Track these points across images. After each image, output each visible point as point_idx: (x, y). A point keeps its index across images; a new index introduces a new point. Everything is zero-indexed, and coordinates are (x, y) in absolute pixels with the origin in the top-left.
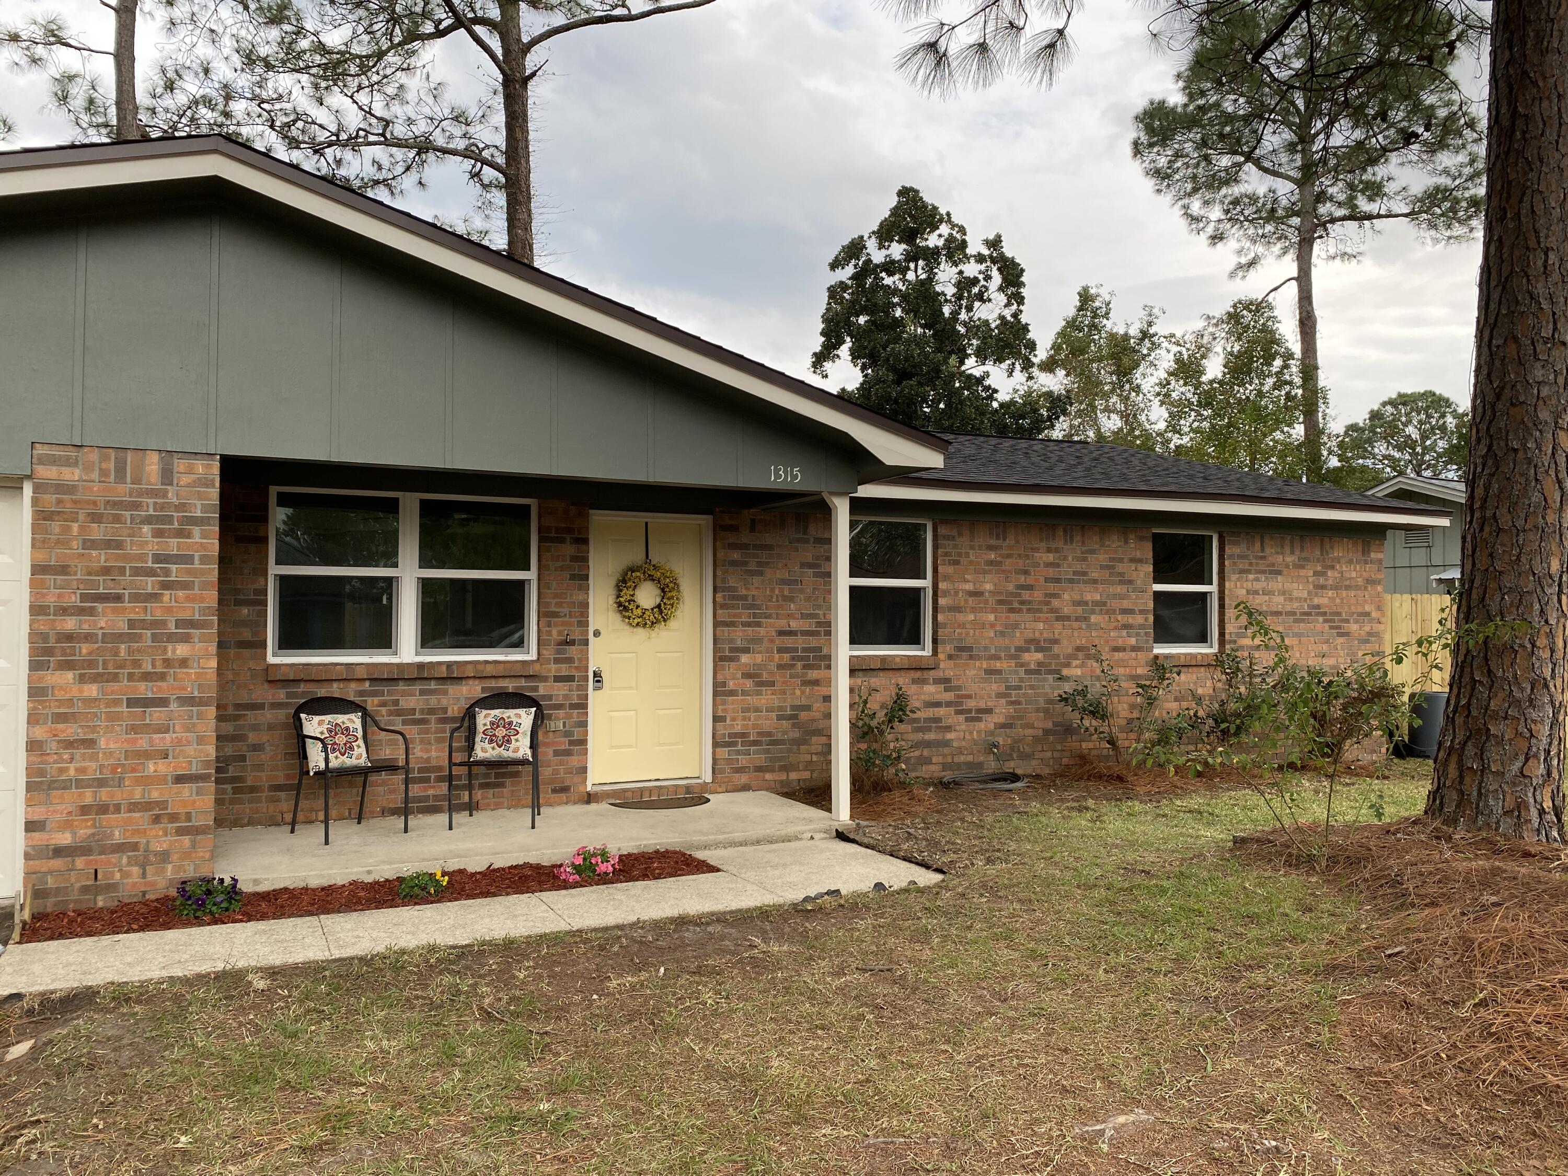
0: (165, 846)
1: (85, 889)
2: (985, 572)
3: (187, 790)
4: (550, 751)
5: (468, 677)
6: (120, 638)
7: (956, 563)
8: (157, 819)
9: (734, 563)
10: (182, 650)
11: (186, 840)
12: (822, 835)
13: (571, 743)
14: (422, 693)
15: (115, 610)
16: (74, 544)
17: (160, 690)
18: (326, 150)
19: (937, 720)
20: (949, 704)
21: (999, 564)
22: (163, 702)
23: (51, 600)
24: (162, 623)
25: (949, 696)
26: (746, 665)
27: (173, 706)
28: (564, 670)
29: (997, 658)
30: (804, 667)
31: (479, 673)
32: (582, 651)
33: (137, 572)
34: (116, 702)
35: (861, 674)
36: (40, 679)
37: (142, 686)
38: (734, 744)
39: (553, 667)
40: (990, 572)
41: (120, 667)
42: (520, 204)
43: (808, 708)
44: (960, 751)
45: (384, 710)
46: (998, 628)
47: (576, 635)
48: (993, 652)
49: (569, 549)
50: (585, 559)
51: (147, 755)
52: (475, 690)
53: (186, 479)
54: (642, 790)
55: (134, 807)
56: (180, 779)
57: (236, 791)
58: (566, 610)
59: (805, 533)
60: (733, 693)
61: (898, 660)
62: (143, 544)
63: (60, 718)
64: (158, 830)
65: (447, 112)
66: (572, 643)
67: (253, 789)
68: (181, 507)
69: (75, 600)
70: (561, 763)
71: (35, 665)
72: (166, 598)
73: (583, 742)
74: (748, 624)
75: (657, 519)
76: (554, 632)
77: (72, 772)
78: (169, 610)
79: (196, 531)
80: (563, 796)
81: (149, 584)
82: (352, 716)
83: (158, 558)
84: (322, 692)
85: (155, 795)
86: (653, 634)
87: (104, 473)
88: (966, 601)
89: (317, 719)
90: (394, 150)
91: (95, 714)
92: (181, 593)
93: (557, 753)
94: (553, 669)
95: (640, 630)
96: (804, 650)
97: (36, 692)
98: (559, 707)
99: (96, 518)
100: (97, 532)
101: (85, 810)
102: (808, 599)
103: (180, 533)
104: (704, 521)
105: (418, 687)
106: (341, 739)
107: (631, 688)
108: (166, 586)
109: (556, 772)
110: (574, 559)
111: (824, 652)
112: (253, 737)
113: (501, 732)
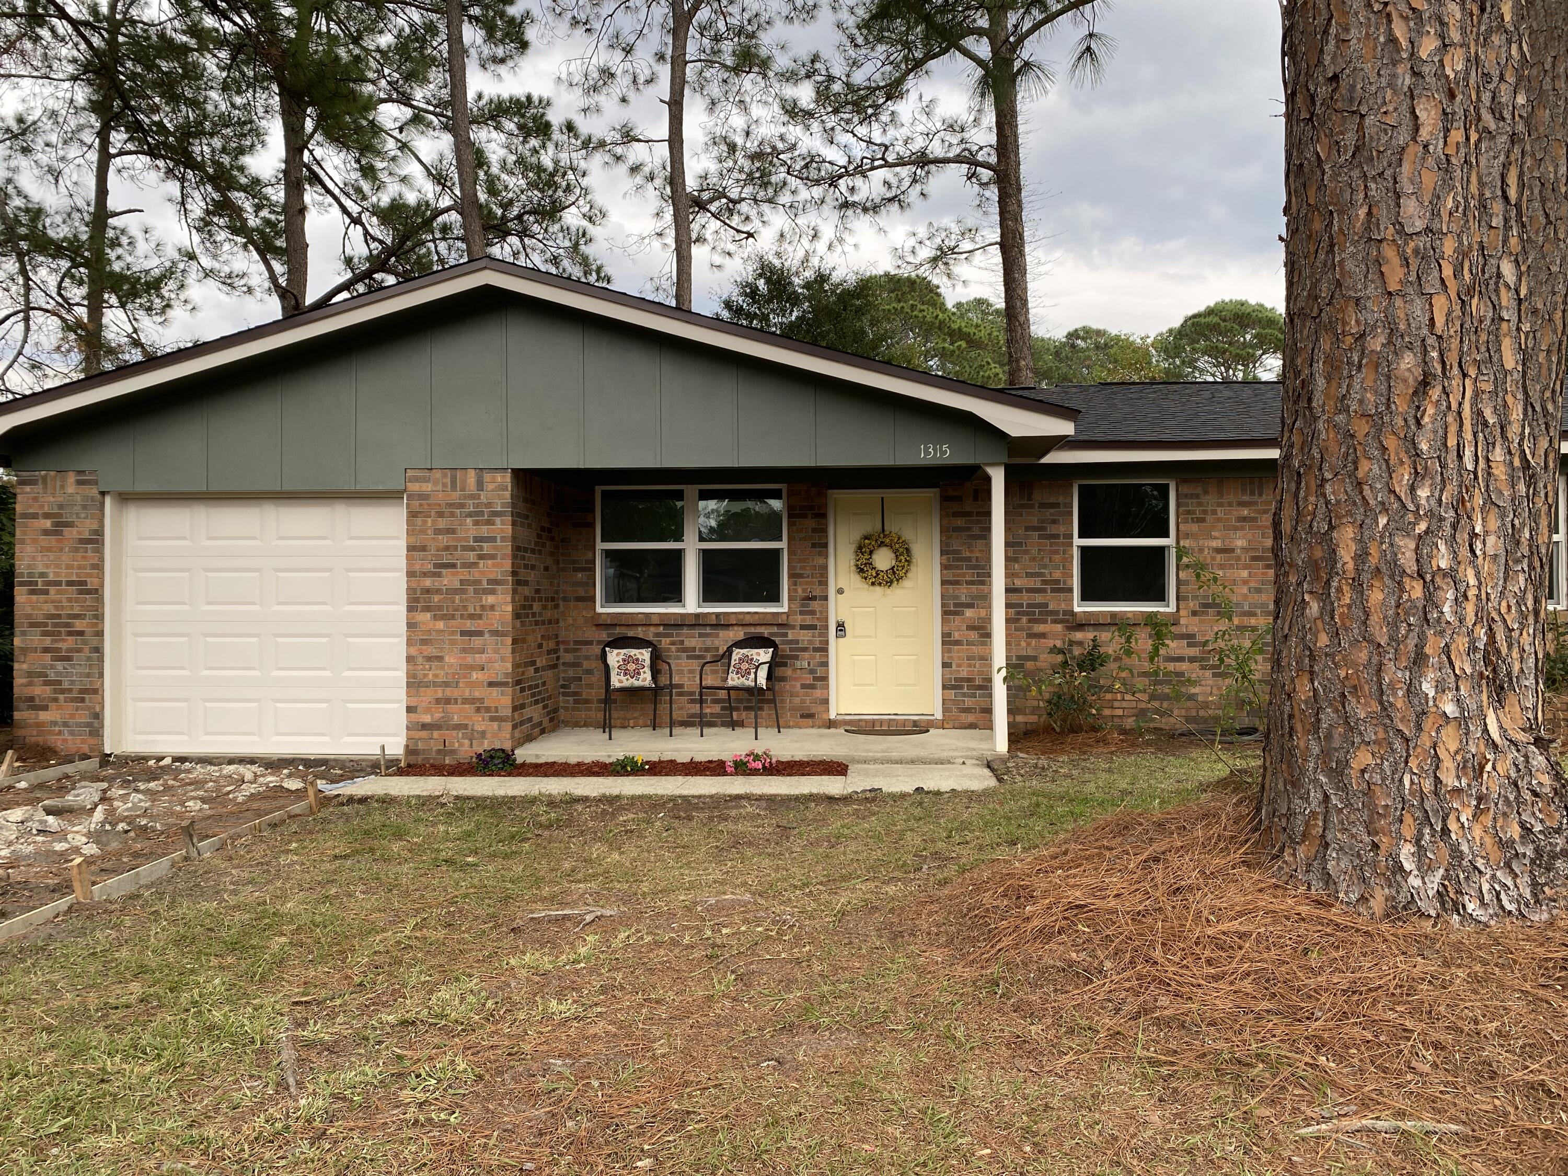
0: (483, 728)
1: (439, 751)
2: (1236, 529)
3: (495, 691)
4: (798, 685)
5: (729, 625)
6: (455, 591)
7: (1202, 520)
8: (478, 710)
9: (956, 529)
10: (490, 599)
11: (495, 725)
12: (974, 762)
13: (815, 679)
14: (701, 635)
15: (453, 574)
16: (429, 532)
17: (479, 625)
18: (841, 181)
19: (1181, 674)
20: (1192, 660)
21: (1254, 519)
22: (480, 633)
23: (417, 568)
24: (479, 582)
25: (1194, 651)
26: (971, 619)
27: (487, 636)
28: (808, 620)
29: (1252, 614)
30: (1030, 621)
31: (740, 622)
32: (822, 605)
33: (465, 548)
34: (453, 633)
35: (1091, 628)
36: (413, 618)
37: (468, 622)
38: (961, 687)
39: (799, 617)
40: (1243, 528)
41: (456, 610)
42: (1010, 196)
43: (1034, 658)
44: (1206, 705)
45: (673, 648)
46: (1252, 585)
47: (818, 592)
48: (1246, 608)
49: (810, 523)
50: (825, 531)
51: (472, 668)
52: (739, 634)
53: (491, 487)
54: (874, 721)
55: (465, 701)
56: (491, 684)
57: (576, 702)
58: (809, 572)
59: (1030, 498)
60: (958, 643)
61: (1130, 615)
62: (467, 530)
63: (424, 642)
64: (478, 717)
65: (939, 125)
66: (814, 598)
67: (587, 701)
68: (489, 505)
69: (430, 567)
70: (807, 695)
71: (410, 609)
72: (481, 565)
73: (825, 679)
75: (890, 494)
76: (800, 590)
77: (430, 677)
78: (482, 573)
79: (498, 520)
80: (810, 721)
81: (471, 556)
82: (643, 651)
83: (476, 539)
84: (631, 633)
85: (477, 694)
86: (888, 591)
87: (444, 485)
88: (1213, 559)
89: (616, 651)
90: (898, 169)
91: (442, 640)
92: (489, 562)
93: (804, 686)
94: (798, 619)
95: (878, 588)
96: (1029, 605)
97: (411, 625)
98: (805, 650)
99: (441, 515)
100: (442, 523)
101: (438, 701)
102: (1033, 559)
103: (489, 522)
104: (931, 494)
105: (697, 632)
106: (631, 667)
107: (870, 637)
108: (481, 557)
109: (803, 701)
110: (814, 530)
111: (1051, 607)
112: (586, 665)
113: (745, 666)
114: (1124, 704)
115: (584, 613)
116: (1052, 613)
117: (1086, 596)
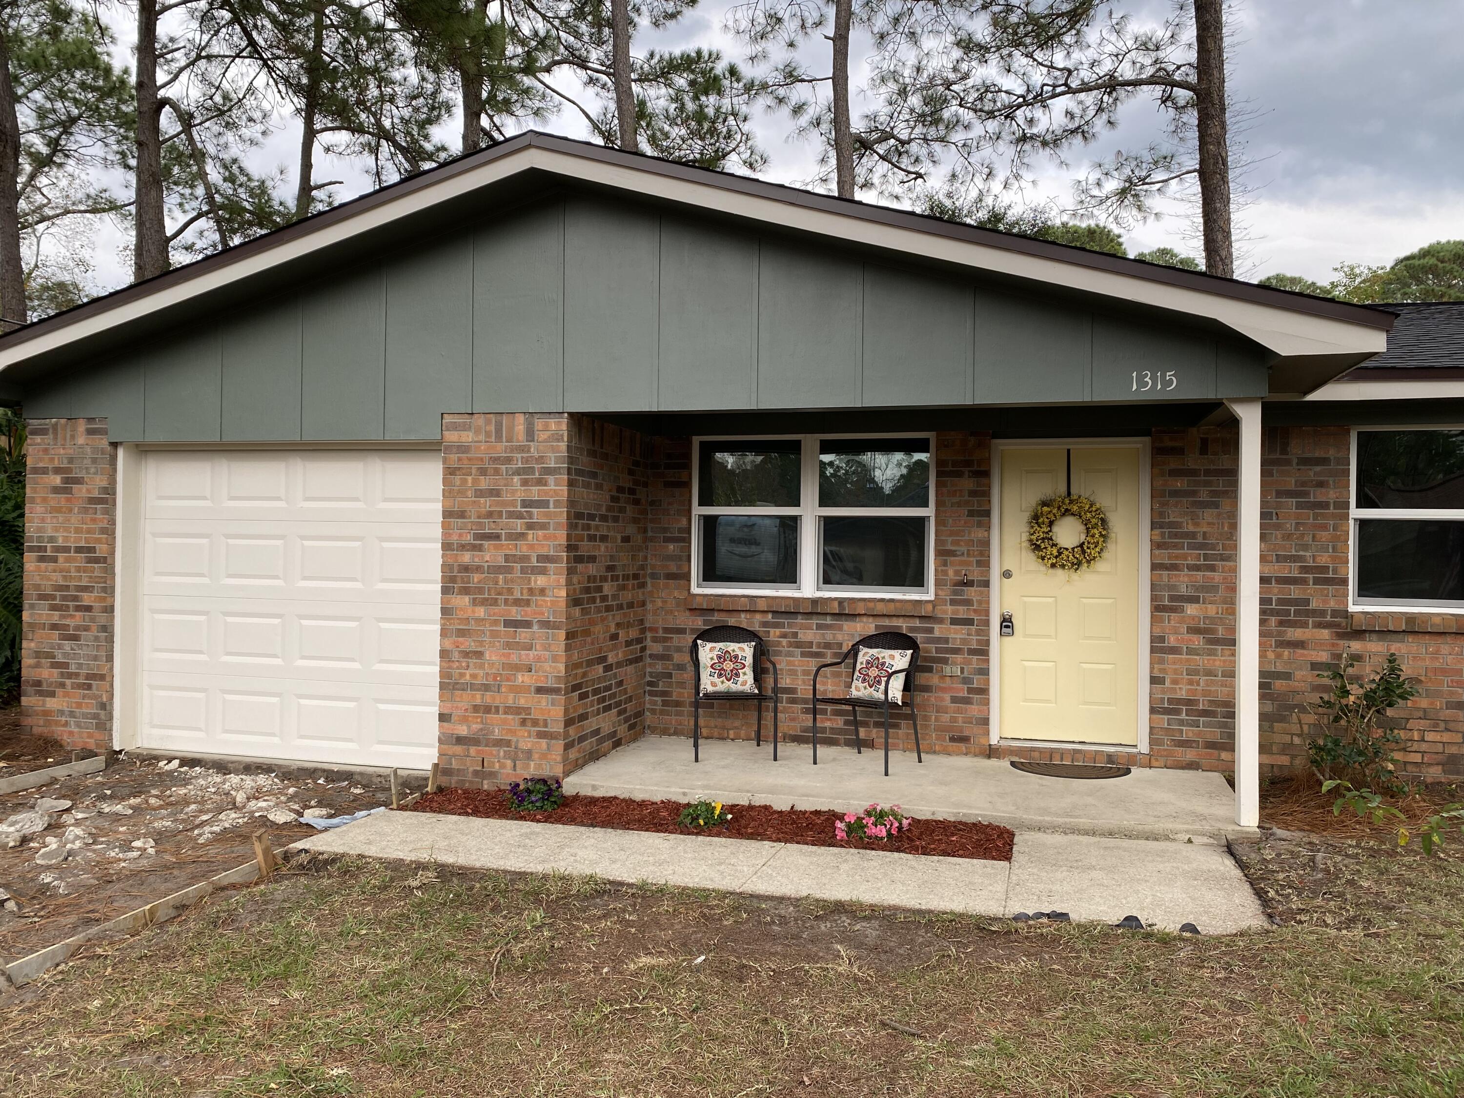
0: (529, 746)
1: (476, 773)
3: (544, 700)
4: (947, 697)
5: (859, 615)
6: (499, 570)
8: (523, 722)
9: (1175, 493)
10: (540, 581)
11: (544, 742)
12: (1206, 840)
13: (970, 691)
14: (819, 627)
15: (496, 547)
16: (469, 493)
17: (526, 615)
18: (1018, 112)
22: (527, 624)
23: (454, 538)
24: (527, 558)
26: (1193, 618)
27: (535, 627)
28: (962, 612)
30: (1281, 623)
31: (871, 610)
32: (981, 593)
33: (511, 515)
34: (496, 622)
35: (1374, 637)
36: (448, 602)
37: (514, 609)
38: (1177, 712)
39: (950, 608)
41: (499, 594)
42: (1212, 117)
43: (1287, 676)
45: (784, 641)
47: (975, 576)
49: (967, 483)
50: (986, 494)
51: (517, 668)
52: (869, 627)
53: (543, 436)
54: (1052, 751)
55: (508, 710)
56: (540, 690)
57: (665, 703)
58: (964, 549)
59: (1284, 451)
60: (1174, 650)
61: (1437, 620)
62: (514, 492)
63: (461, 633)
64: (523, 732)
65: (1130, 43)
66: (970, 583)
67: (678, 704)
68: (540, 460)
69: (469, 538)
70: (959, 711)
71: (445, 591)
72: (530, 537)
73: (984, 691)
74: (1197, 568)
75: (1079, 445)
76: (951, 572)
77: (468, 677)
78: (531, 547)
79: (551, 479)
80: (963, 746)
81: (519, 525)
82: (744, 645)
83: (526, 504)
84: (732, 621)
85: (522, 702)
86: (1075, 576)
87: (488, 434)
89: (709, 645)
90: (1082, 96)
91: (483, 632)
92: (540, 533)
93: (954, 700)
94: (949, 611)
95: (1059, 572)
96: (1280, 601)
97: (446, 611)
98: (956, 651)
99: (483, 472)
100: (484, 483)
101: (476, 709)
102: (1288, 537)
103: (541, 482)
104: (1139, 444)
105: (814, 621)
106: (728, 666)
107: (1049, 637)
108: (530, 526)
109: (954, 720)
110: (973, 493)
111: (1314, 605)
112: (677, 658)
113: (873, 672)
114: (1424, 747)
115: (676, 593)
116: (1314, 613)
117: (1366, 589)
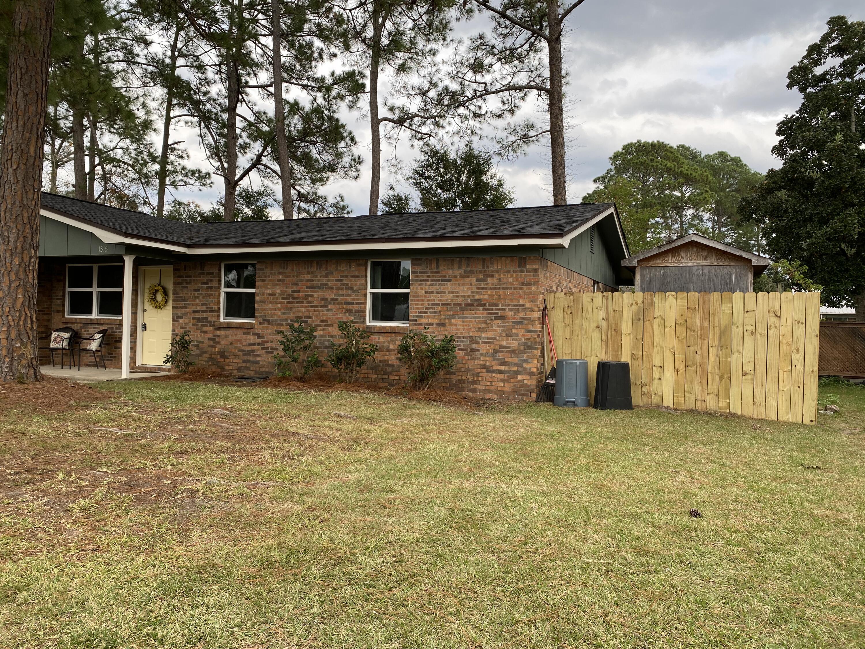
2: (277, 284)
7: (264, 280)
9: (178, 284)
19: (253, 351)
20: (258, 345)
21: (284, 280)
25: (259, 341)
26: (182, 324)
29: (281, 324)
30: (202, 325)
35: (225, 329)
40: (279, 284)
43: (202, 342)
44: (263, 366)
46: (282, 311)
48: (279, 322)
59: (203, 270)
60: (177, 334)
74: (182, 308)
75: (162, 268)
82: (66, 333)
86: (160, 312)
88: (268, 298)
89: (55, 333)
95: (157, 309)
96: (202, 318)
102: (204, 297)
104: (171, 268)
105: (93, 326)
106: (58, 340)
111: (209, 319)
114: (233, 364)
115: (61, 317)
116: (210, 322)
117: (228, 314)
